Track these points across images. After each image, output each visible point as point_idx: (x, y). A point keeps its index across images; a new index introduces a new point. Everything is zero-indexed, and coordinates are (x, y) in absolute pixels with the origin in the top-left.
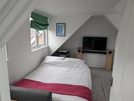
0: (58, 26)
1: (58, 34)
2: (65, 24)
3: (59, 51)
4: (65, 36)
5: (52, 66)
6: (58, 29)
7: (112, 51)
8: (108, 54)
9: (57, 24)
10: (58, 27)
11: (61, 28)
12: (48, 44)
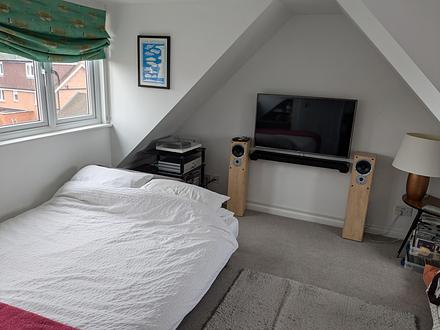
0: (145, 45)
1: (145, 78)
2: (169, 38)
3: (158, 148)
4: (168, 87)
5: (85, 209)
6: (145, 57)
7: (372, 163)
8: (355, 173)
9: (139, 37)
10: (145, 51)
11: (156, 56)
12: (109, 118)
